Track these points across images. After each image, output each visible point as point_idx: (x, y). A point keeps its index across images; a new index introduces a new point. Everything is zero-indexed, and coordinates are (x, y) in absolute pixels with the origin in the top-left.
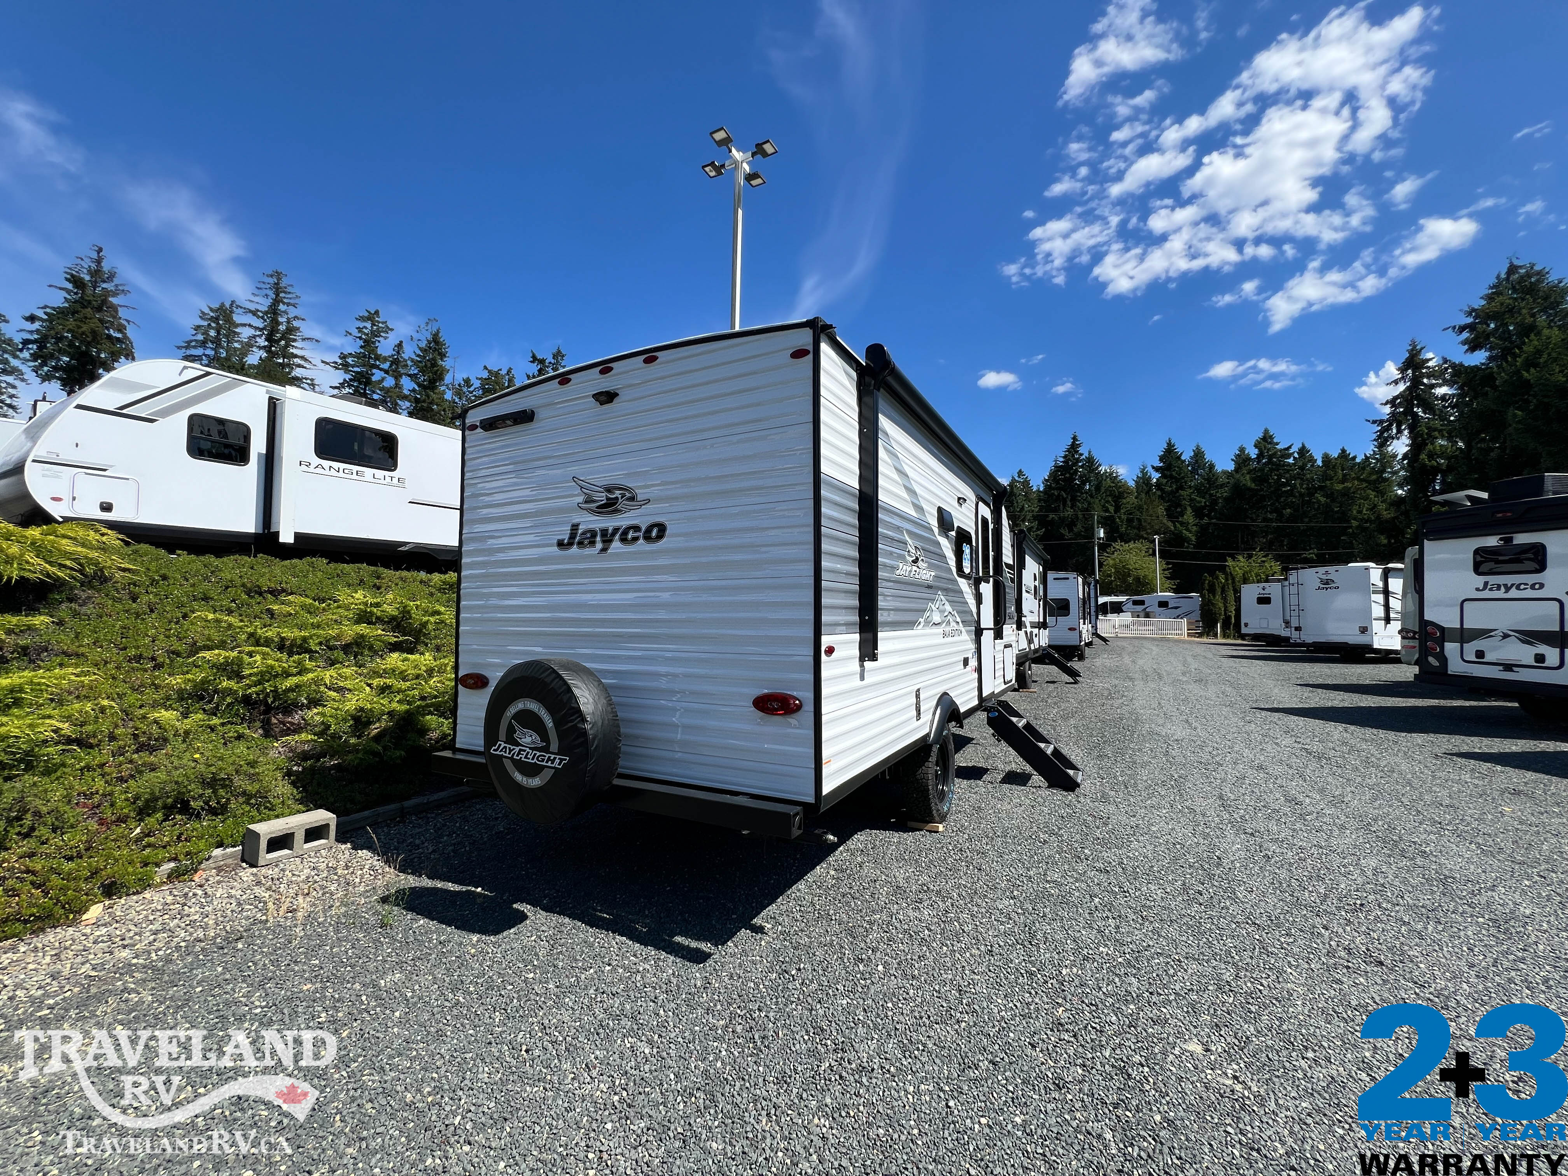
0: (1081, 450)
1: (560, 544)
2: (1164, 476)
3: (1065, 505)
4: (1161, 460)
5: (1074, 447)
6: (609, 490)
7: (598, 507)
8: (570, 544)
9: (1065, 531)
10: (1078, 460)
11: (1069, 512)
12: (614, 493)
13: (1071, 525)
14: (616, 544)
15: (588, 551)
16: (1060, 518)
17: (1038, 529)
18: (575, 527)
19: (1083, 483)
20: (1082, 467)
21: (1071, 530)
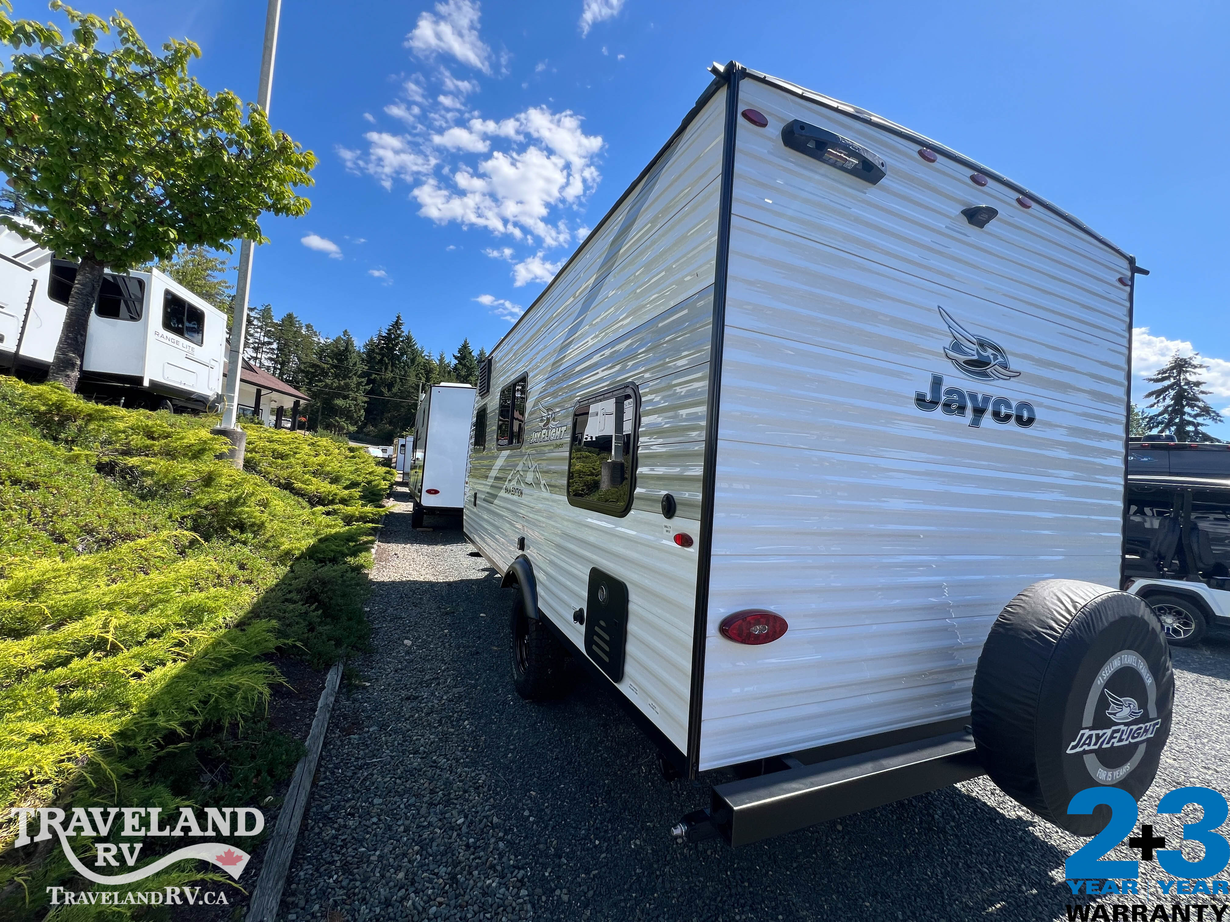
0: (403, 328)
1: (920, 400)
2: (460, 363)
3: (386, 369)
4: (459, 352)
5: (397, 324)
6: (982, 344)
7: (967, 362)
8: (934, 403)
9: (385, 390)
10: (399, 336)
11: (389, 375)
12: (985, 351)
13: (390, 386)
14: (987, 420)
15: (955, 418)
16: (381, 378)
17: (366, 384)
18: (937, 382)
19: (402, 355)
20: (402, 341)
21: (389, 390)
